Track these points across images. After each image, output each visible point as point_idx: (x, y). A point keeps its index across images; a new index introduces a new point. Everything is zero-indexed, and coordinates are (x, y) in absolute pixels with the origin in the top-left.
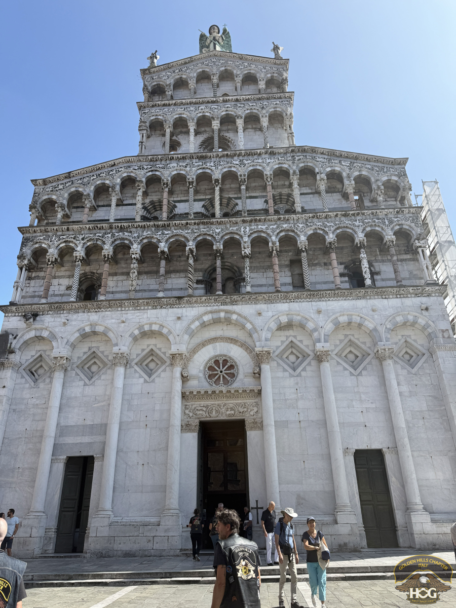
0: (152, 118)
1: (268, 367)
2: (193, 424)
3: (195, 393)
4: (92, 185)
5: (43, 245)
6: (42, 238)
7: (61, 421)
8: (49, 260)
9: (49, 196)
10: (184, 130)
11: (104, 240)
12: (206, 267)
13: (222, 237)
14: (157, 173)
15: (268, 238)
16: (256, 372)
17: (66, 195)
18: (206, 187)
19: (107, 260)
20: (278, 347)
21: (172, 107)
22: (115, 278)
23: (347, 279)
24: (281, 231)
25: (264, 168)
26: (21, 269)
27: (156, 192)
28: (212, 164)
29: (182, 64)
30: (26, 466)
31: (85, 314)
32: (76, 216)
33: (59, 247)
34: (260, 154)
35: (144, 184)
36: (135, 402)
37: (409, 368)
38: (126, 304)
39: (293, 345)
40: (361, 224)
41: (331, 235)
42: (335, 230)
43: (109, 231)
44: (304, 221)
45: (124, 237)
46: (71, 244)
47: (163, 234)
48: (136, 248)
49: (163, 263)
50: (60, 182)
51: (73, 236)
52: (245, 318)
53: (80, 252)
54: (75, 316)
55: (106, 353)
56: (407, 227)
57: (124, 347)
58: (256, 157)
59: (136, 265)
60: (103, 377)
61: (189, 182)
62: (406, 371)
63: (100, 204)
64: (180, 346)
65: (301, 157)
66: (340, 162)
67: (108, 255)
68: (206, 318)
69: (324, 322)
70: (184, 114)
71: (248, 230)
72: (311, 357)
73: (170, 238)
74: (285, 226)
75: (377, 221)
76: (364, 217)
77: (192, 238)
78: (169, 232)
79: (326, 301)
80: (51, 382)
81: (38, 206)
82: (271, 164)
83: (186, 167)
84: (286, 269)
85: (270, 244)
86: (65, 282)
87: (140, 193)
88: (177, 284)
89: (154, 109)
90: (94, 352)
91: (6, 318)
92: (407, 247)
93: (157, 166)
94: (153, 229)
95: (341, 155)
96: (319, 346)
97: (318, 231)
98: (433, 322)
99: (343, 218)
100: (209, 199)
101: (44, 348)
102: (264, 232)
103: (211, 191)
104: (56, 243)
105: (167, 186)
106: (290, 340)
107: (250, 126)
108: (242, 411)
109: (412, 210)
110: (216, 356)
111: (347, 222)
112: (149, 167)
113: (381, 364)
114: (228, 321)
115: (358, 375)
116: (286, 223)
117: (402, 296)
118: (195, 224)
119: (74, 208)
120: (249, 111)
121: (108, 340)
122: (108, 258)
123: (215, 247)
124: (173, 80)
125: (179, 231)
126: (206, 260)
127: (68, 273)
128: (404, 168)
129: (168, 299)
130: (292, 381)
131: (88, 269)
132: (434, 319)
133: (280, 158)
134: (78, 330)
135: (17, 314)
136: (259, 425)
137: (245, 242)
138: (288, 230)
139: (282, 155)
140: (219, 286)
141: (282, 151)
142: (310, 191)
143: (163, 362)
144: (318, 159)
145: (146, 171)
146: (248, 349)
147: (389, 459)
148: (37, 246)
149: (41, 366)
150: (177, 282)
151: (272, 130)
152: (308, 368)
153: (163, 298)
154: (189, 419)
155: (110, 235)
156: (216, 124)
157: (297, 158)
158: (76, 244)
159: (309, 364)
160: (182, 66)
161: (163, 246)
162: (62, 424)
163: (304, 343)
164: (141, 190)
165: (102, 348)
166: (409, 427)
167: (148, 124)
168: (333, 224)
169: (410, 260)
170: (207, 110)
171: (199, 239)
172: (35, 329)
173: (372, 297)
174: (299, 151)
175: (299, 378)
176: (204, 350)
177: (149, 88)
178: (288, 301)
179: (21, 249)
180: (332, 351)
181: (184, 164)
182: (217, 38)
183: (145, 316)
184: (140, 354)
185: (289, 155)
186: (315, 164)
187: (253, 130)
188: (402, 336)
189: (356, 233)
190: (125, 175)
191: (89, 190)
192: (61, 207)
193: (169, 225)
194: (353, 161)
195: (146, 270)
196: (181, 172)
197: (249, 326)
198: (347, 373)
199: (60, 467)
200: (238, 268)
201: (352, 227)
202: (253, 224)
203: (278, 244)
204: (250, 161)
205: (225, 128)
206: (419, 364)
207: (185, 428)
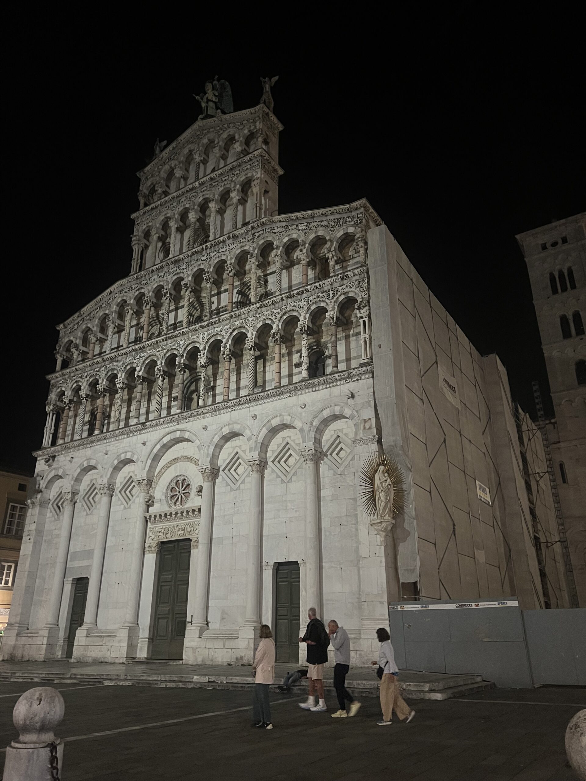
1: (209, 484)
2: (154, 546)
3: (158, 516)
7: (72, 548)
8: (65, 402)
9: (69, 338)
11: (100, 374)
13: (185, 349)
14: (143, 290)
15: (221, 340)
17: (79, 334)
19: (101, 394)
20: (225, 461)
21: (159, 208)
24: (234, 330)
25: (227, 256)
28: (184, 267)
31: (83, 450)
33: (72, 388)
34: (224, 241)
36: (117, 528)
37: (336, 468)
40: (306, 303)
41: (276, 324)
42: (281, 317)
43: (103, 364)
44: (254, 313)
45: (113, 367)
46: (79, 383)
47: (140, 357)
48: (120, 377)
52: (194, 435)
53: (84, 389)
54: (78, 453)
56: (352, 295)
57: (105, 478)
58: (221, 245)
59: (120, 394)
60: (98, 507)
61: (164, 293)
62: (332, 472)
64: (143, 472)
65: (261, 232)
66: (296, 226)
67: (101, 389)
68: (165, 440)
69: (257, 429)
70: (168, 213)
71: (205, 336)
73: (145, 360)
75: (321, 295)
76: (309, 294)
77: (162, 356)
78: (145, 354)
79: (262, 404)
82: (234, 250)
83: (164, 276)
85: (222, 348)
87: (128, 317)
89: (145, 216)
90: (94, 484)
94: (134, 353)
95: (298, 218)
97: (266, 322)
98: (357, 411)
102: (219, 335)
105: (148, 302)
106: (235, 451)
108: (189, 530)
109: (356, 271)
110: (177, 477)
111: (292, 304)
115: (288, 482)
116: (237, 320)
117: (331, 385)
120: (222, 188)
123: (177, 362)
124: (164, 174)
125: (153, 351)
129: (136, 427)
130: (232, 495)
134: (79, 466)
137: (201, 351)
138: (240, 327)
139: (244, 236)
140: (179, 404)
141: (242, 231)
145: (134, 291)
147: (301, 570)
148: (59, 390)
152: (247, 480)
154: (151, 541)
156: (192, 217)
157: (257, 235)
158: (82, 383)
161: (139, 370)
162: (72, 551)
163: (246, 453)
165: (98, 480)
166: (325, 536)
167: (139, 236)
168: (279, 310)
170: (187, 201)
171: (167, 355)
172: (54, 469)
173: (302, 392)
174: (258, 226)
176: (168, 471)
178: (229, 410)
181: (162, 274)
183: (122, 445)
184: (122, 482)
185: (250, 233)
186: (273, 237)
188: (335, 431)
189: (300, 314)
190: (120, 300)
192: (74, 348)
194: (309, 220)
196: (160, 283)
197: (197, 443)
198: (279, 481)
199: (69, 587)
202: (210, 328)
204: (215, 253)
206: (346, 462)
207: (149, 549)
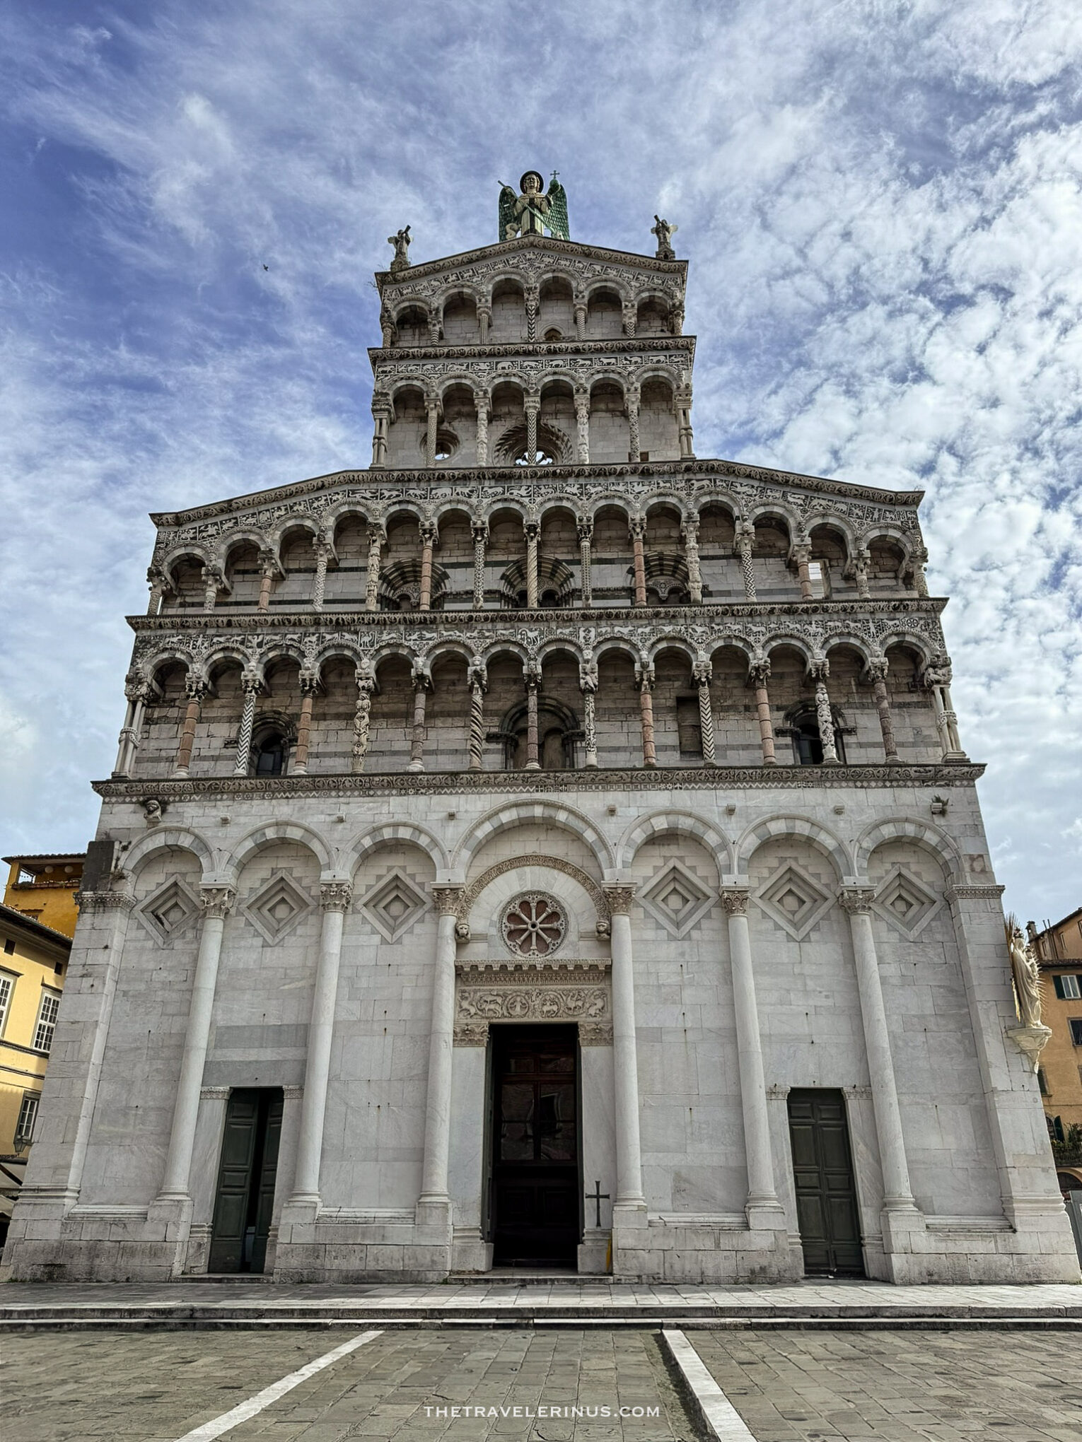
0: (399, 384)
1: (627, 919)
2: (477, 1030)
3: (481, 969)
4: (276, 529)
5: (178, 655)
6: (175, 640)
7: (219, 1018)
8: (191, 686)
9: (189, 550)
10: (466, 409)
11: (303, 648)
12: (507, 707)
13: (541, 648)
14: (411, 508)
15: (633, 652)
16: (602, 929)
17: (223, 549)
18: (510, 536)
19: (309, 691)
20: (646, 879)
21: (442, 361)
22: (323, 725)
23: (788, 740)
24: (659, 640)
25: (628, 503)
26: (133, 704)
27: (407, 543)
28: (523, 492)
29: (462, 264)
30: (151, 1103)
31: (266, 802)
32: (242, 591)
33: (211, 661)
34: (621, 474)
35: (384, 532)
36: (363, 983)
37: (903, 929)
38: (347, 784)
39: (678, 876)
40: (820, 630)
41: (759, 652)
42: (767, 642)
43: (312, 630)
44: (707, 620)
45: (343, 642)
46: (235, 655)
47: (421, 638)
48: (367, 666)
49: (421, 699)
50: (210, 521)
51: (239, 638)
52: (583, 819)
53: (254, 670)
54: (245, 806)
55: (305, 882)
56: (914, 640)
57: (342, 871)
58: (612, 479)
59: (367, 702)
60: (300, 931)
61: (476, 529)
62: (896, 935)
63: (291, 567)
64: (453, 872)
65: (706, 483)
66: (785, 494)
67: (311, 680)
68: (506, 817)
69: (739, 833)
70: (465, 377)
71: (593, 634)
72: (711, 902)
73: (435, 647)
74: (667, 629)
75: (852, 625)
76: (827, 617)
77: (481, 649)
78: (435, 635)
79: (744, 788)
80: (198, 939)
81: (165, 569)
82: (643, 496)
83: (470, 496)
84: (669, 717)
85: (637, 666)
86: (223, 731)
87: (375, 550)
88: (448, 740)
89: (404, 363)
90: (282, 879)
91: (107, 807)
92: (913, 676)
93: (411, 492)
94: (402, 628)
95: (787, 481)
96: (728, 881)
97: (734, 643)
98: (954, 839)
99: (784, 618)
100: (515, 562)
101: (184, 868)
102: (626, 641)
103: (520, 545)
104: (205, 653)
105: (432, 535)
106: (671, 864)
107: (602, 406)
108: (572, 1005)
109: (924, 604)
110: (524, 894)
111: (791, 625)
112: (394, 493)
113: (848, 921)
114: (549, 825)
115: (803, 941)
116: (670, 624)
117: (895, 784)
118: (486, 619)
119: (238, 572)
120: (601, 376)
121: (310, 856)
122: (311, 686)
123: (525, 670)
124: (443, 298)
125: (455, 634)
126: (507, 691)
127: (227, 712)
128: (915, 512)
129: (431, 777)
130: (671, 950)
131: (268, 705)
132: (956, 833)
133: (662, 484)
134: (252, 835)
135: (128, 799)
136: (606, 1035)
137: (587, 661)
138: (674, 638)
139: (666, 477)
140: (534, 751)
141: (666, 468)
142: (721, 552)
143: (419, 902)
144: (739, 490)
145: (387, 502)
146: (588, 881)
147: (854, 1108)
148: (165, 655)
149: (176, 905)
150: (450, 736)
151: (648, 416)
152: (706, 924)
153: (422, 773)
154: (469, 1021)
155: (314, 639)
156: (532, 404)
157: (697, 485)
158: (245, 655)
159: (708, 916)
160: (464, 268)
161: (422, 665)
162: (221, 1023)
163: (698, 873)
164: (378, 544)
165: (296, 872)
166: (896, 1046)
167: (391, 398)
168: (763, 629)
169: (917, 705)
170: (515, 371)
171: (493, 650)
172: (166, 830)
173: (836, 784)
174: (700, 469)
175: (686, 944)
176: (500, 880)
177: (394, 314)
178: (670, 786)
179: (133, 663)
180: (755, 890)
181: (466, 491)
182: (537, 201)
183: (385, 809)
184: (372, 886)
185: (679, 477)
186: (733, 499)
187: (608, 415)
188: (893, 863)
189: (809, 648)
190: (345, 509)
191: (271, 541)
192: (214, 575)
193: (433, 621)
194: (810, 494)
195: (386, 709)
196: (460, 507)
197: (590, 836)
198: (780, 935)
199: (218, 1108)
200: (571, 710)
201: (802, 635)
202: (603, 623)
203: (652, 666)
204: (600, 489)
205: (550, 408)
206: (924, 923)
207: (463, 1036)
